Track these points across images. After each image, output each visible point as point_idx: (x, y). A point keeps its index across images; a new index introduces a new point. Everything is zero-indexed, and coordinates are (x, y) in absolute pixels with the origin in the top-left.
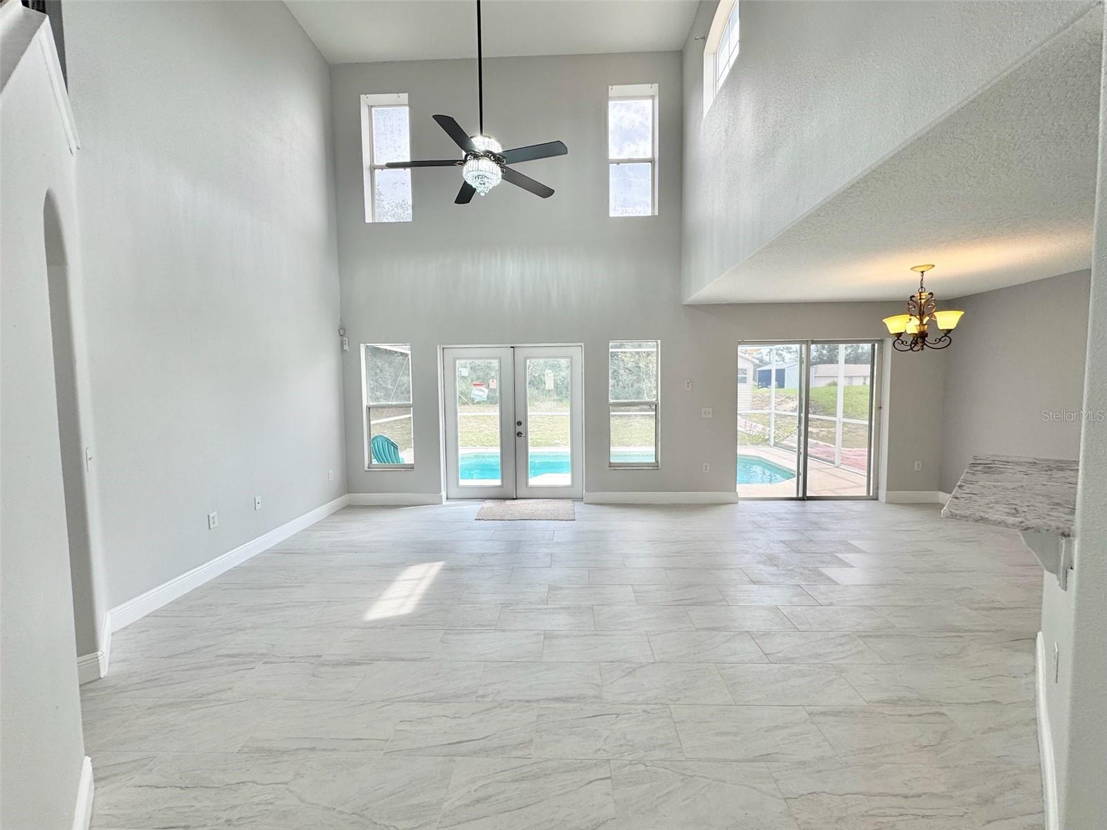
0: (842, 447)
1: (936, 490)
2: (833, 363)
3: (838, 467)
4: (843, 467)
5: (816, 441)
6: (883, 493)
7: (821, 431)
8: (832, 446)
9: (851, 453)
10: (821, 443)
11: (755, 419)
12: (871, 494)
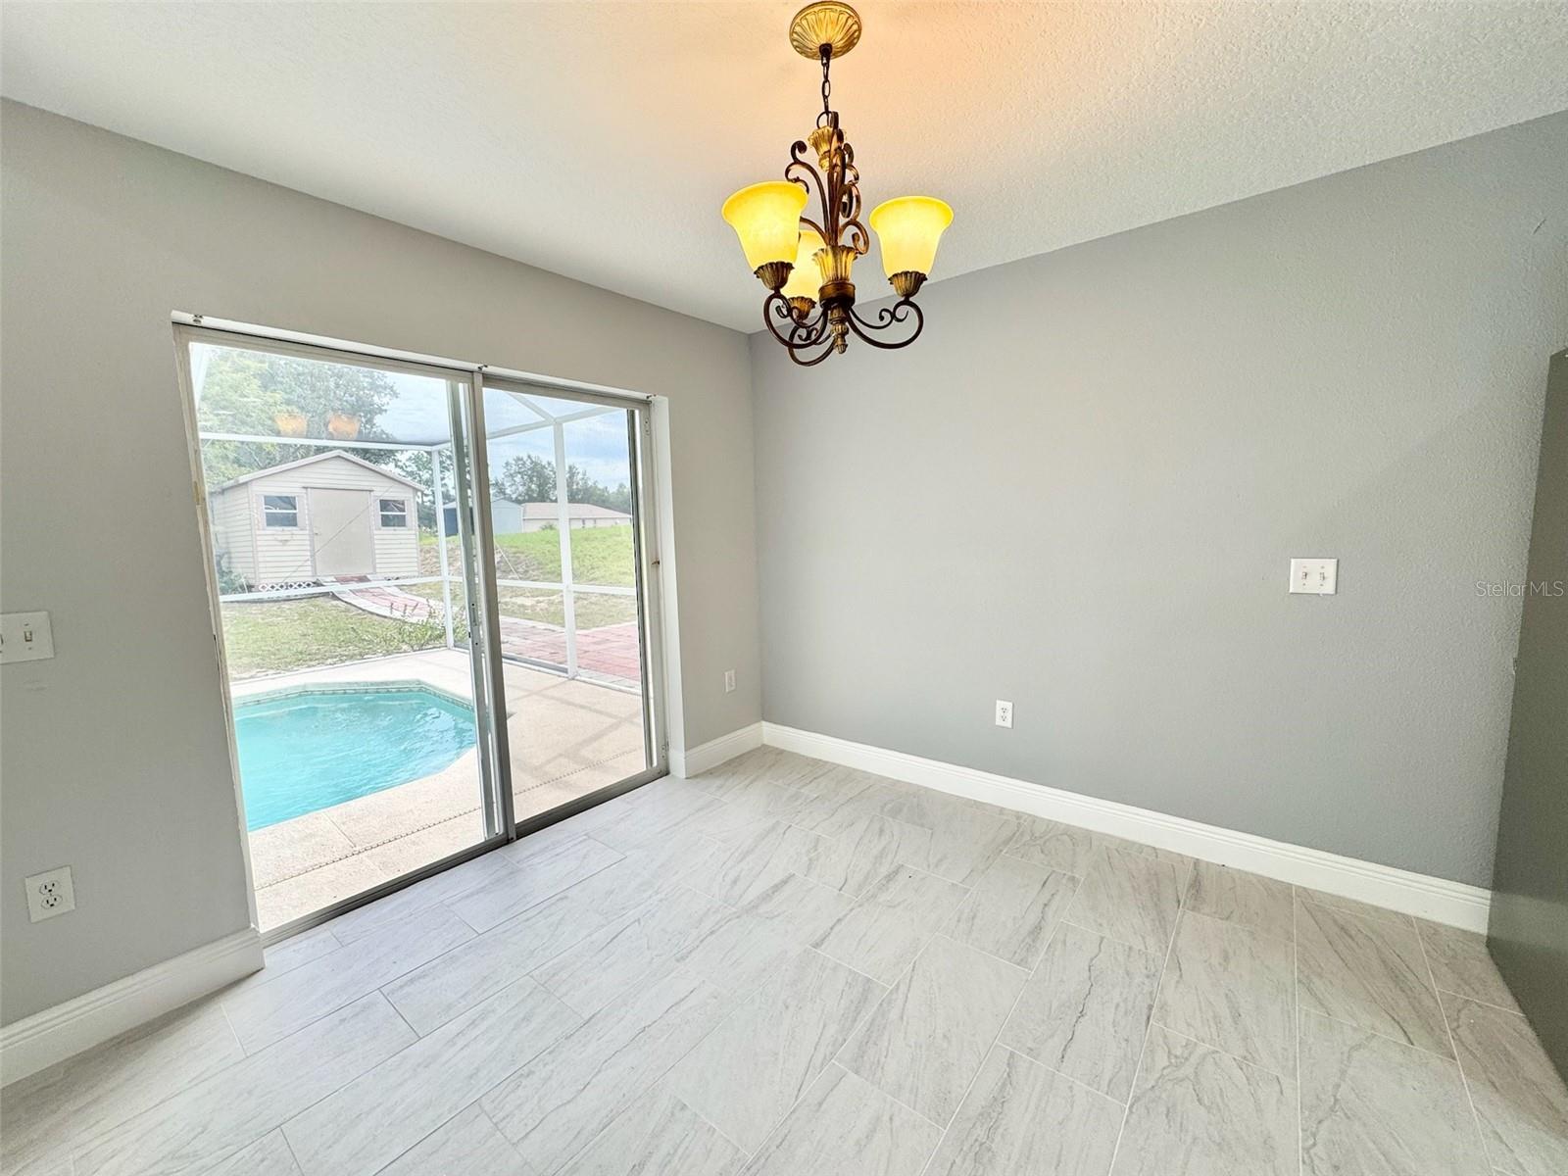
0: (577, 628)
1: (757, 722)
2: (544, 501)
3: (573, 679)
4: (584, 675)
5: (531, 623)
6: (678, 759)
7: (539, 602)
8: (558, 628)
9: (589, 640)
10: (541, 626)
11: (429, 591)
12: (655, 764)
